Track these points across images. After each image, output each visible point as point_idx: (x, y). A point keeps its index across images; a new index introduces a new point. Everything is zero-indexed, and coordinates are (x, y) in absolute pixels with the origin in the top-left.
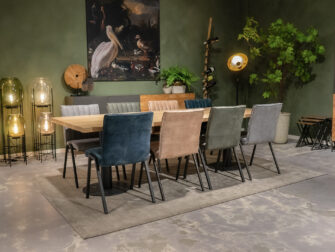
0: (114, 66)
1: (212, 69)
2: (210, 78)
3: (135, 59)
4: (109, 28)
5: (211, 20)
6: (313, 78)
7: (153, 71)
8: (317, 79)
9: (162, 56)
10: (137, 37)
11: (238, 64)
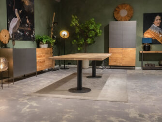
0: (18, 32)
1: (55, 37)
2: (55, 41)
3: (26, 29)
4: (16, 10)
5: (54, 13)
6: (94, 42)
7: (32, 36)
8: (96, 43)
9: (35, 29)
10: (27, 17)
11: (64, 35)
